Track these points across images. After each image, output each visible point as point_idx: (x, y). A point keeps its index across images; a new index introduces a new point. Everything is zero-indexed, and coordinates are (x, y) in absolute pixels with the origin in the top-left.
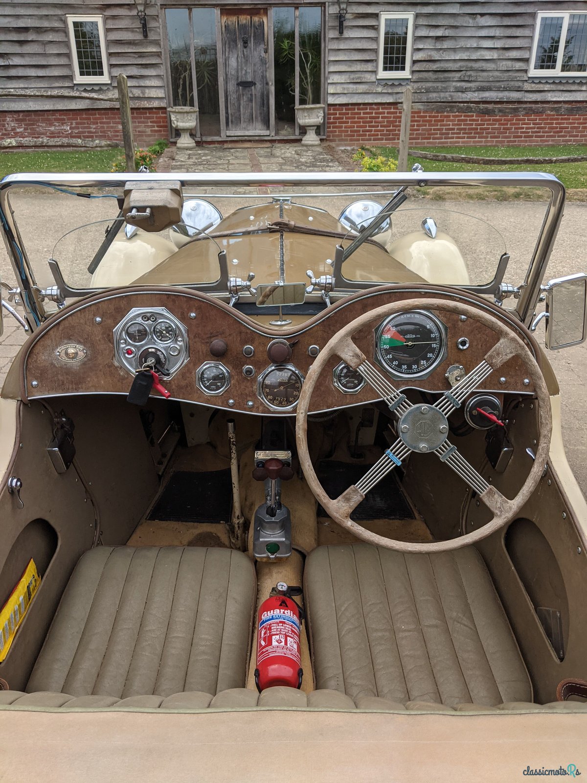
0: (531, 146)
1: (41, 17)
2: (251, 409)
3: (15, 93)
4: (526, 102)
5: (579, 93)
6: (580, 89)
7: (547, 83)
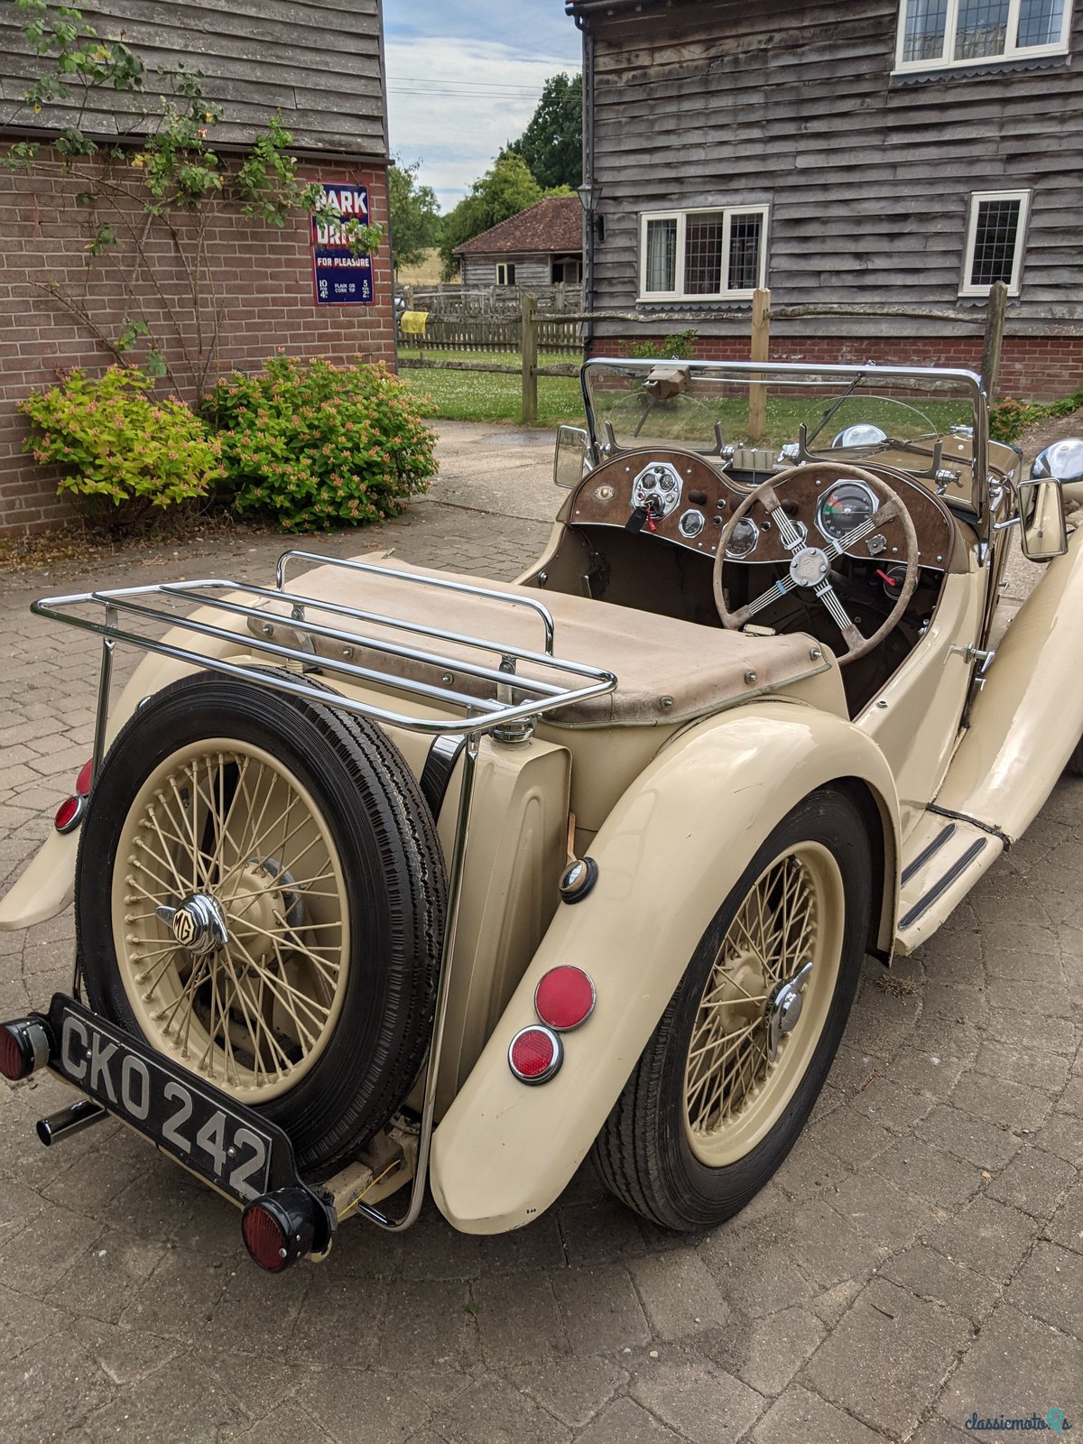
1: (931, 198)
3: (839, 310)
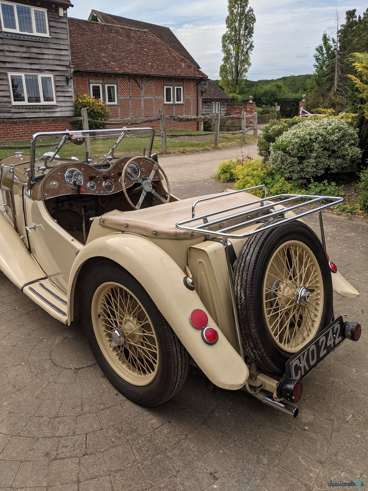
0: (24, 141)
2: (102, 193)
4: (15, 118)
5: (40, 113)
6: (40, 111)
7: (23, 108)
